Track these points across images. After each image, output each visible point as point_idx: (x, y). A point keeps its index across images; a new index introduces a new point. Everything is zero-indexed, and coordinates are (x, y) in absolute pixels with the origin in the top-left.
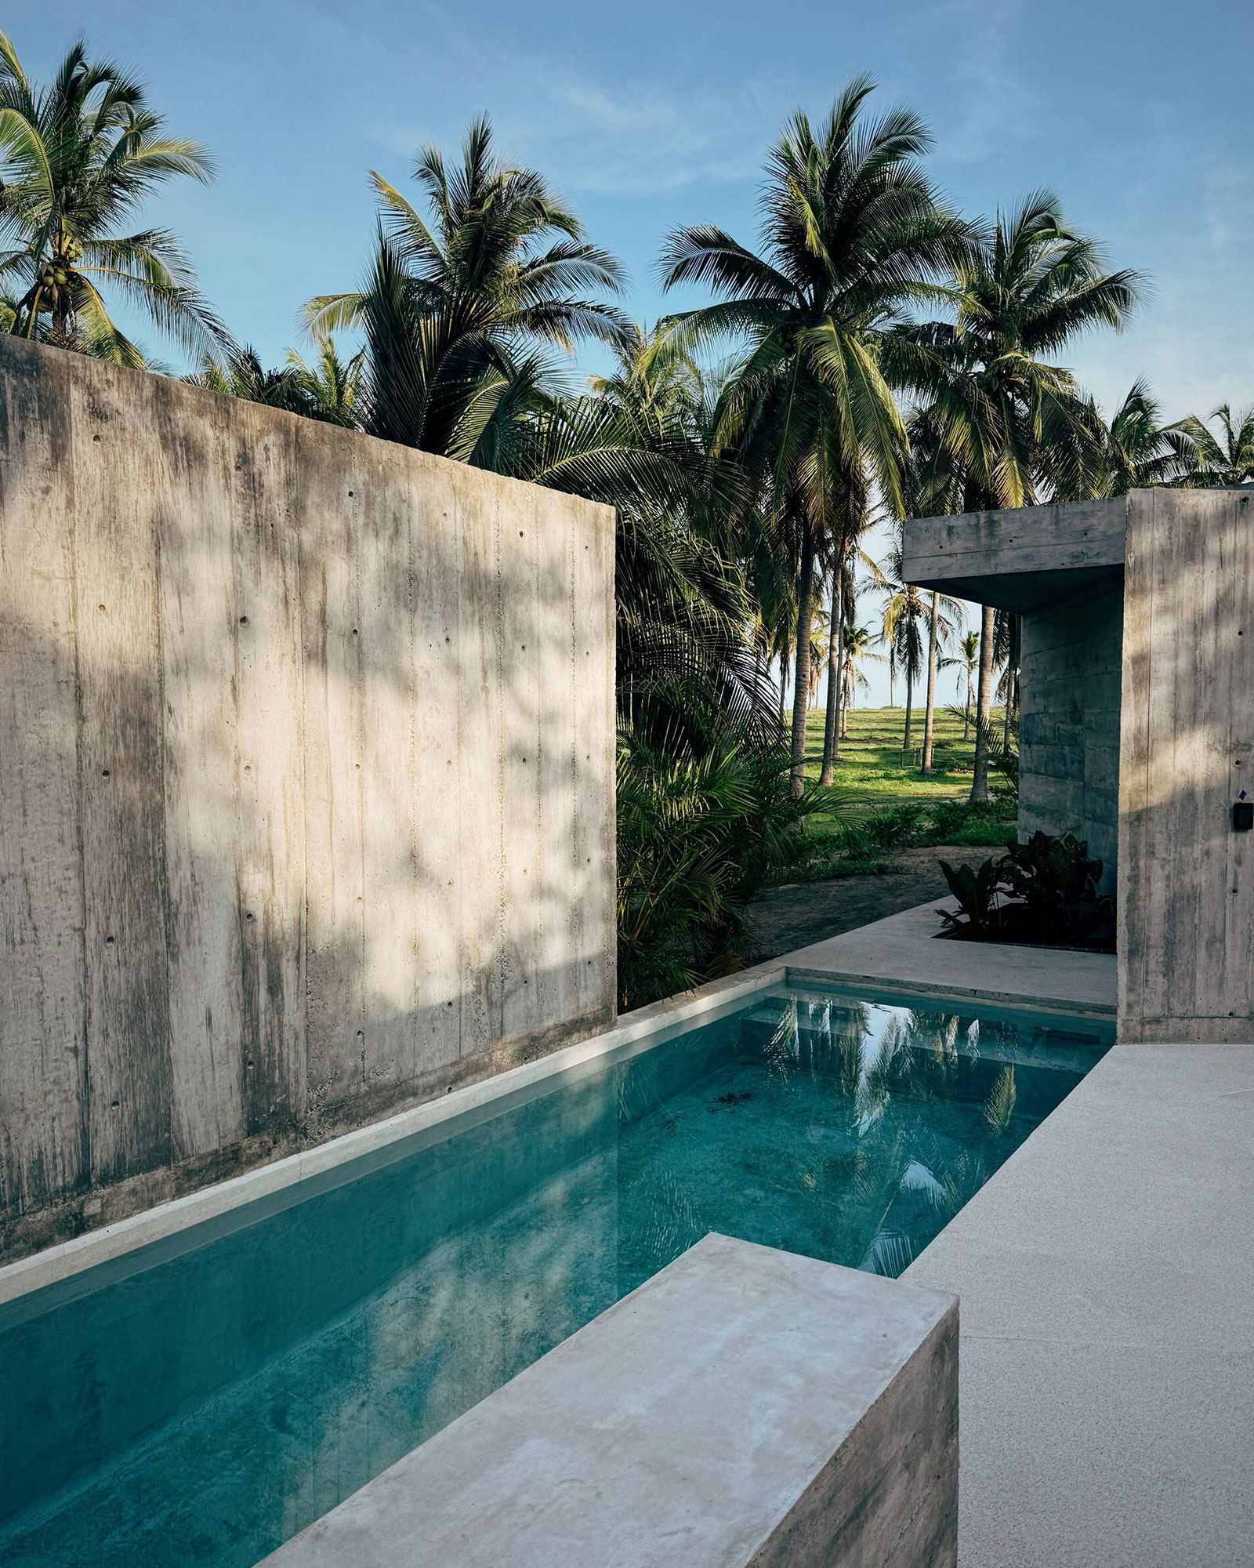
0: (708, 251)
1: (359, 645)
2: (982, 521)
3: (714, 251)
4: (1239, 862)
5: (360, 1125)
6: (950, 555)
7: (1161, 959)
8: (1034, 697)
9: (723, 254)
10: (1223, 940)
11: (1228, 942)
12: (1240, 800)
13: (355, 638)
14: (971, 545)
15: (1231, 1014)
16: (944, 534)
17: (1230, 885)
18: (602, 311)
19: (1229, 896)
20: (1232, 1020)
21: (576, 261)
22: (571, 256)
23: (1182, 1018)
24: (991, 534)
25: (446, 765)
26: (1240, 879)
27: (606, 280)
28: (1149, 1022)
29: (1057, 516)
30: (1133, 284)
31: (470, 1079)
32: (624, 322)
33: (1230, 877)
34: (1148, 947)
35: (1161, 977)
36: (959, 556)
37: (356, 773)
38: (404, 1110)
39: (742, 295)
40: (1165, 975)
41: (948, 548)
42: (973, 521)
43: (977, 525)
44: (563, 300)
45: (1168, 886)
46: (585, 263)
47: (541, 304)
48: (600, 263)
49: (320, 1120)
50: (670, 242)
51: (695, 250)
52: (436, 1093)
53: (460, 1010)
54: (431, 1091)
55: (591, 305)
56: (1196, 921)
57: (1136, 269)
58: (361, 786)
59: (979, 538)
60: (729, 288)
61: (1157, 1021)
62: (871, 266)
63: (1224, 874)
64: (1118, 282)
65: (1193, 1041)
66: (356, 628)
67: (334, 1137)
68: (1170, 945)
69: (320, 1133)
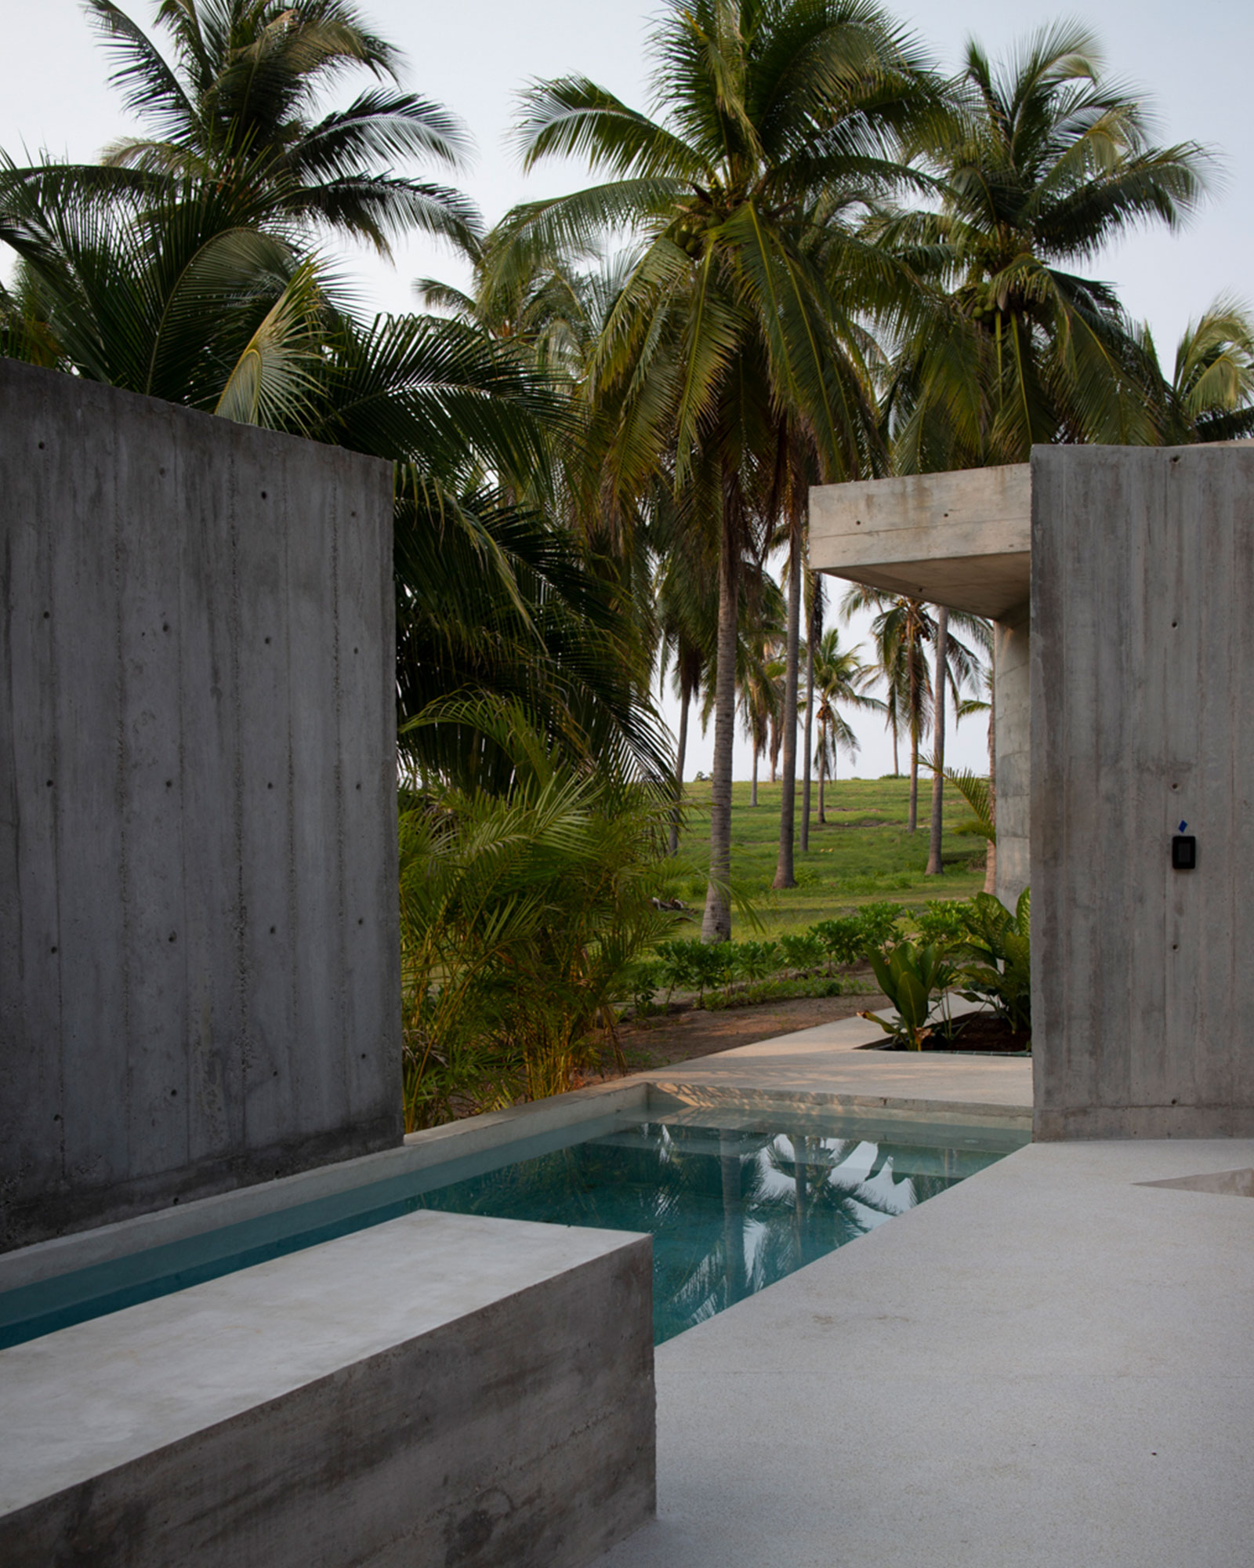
0: (580, 112)
1: (52, 631)
2: (909, 489)
3: (590, 112)
4: (1180, 910)
5: (60, 1233)
6: (870, 533)
7: (1087, 1034)
8: (1010, 731)
9: (602, 116)
10: (1162, 1009)
11: (1169, 1011)
12: (1179, 833)
13: (46, 622)
14: (897, 519)
15: (1174, 1102)
16: (862, 505)
17: (1170, 939)
18: (432, 193)
19: (1170, 953)
20: (1176, 1110)
21: (392, 117)
22: (386, 110)
23: (1114, 1108)
24: (921, 507)
25: (165, 787)
26: (1182, 931)
27: (438, 147)
28: (1073, 1114)
29: (1003, 482)
30: (1196, 163)
31: (202, 1190)
32: (462, 209)
33: (1170, 929)
34: (1069, 1020)
35: (1087, 1056)
36: (882, 535)
37: (48, 791)
38: (117, 1220)
39: (631, 174)
40: (1092, 1054)
41: (867, 525)
42: (898, 488)
43: (903, 495)
44: (374, 175)
45: (1092, 941)
46: (406, 120)
47: (342, 180)
48: (428, 121)
49: (9, 1221)
50: (528, 101)
51: (563, 111)
52: (157, 1204)
53: (188, 1101)
54: (152, 1201)
55: (415, 184)
56: (1129, 985)
57: (1200, 141)
58: (56, 808)
59: (906, 512)
60: (612, 163)
61: (1084, 1111)
62: (813, 135)
63: (1162, 925)
64: (1175, 160)
65: (1129, 1137)
66: (47, 609)
67: (27, 1244)
68: (1097, 1015)
69: (9, 1237)
